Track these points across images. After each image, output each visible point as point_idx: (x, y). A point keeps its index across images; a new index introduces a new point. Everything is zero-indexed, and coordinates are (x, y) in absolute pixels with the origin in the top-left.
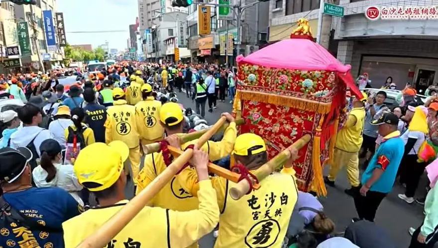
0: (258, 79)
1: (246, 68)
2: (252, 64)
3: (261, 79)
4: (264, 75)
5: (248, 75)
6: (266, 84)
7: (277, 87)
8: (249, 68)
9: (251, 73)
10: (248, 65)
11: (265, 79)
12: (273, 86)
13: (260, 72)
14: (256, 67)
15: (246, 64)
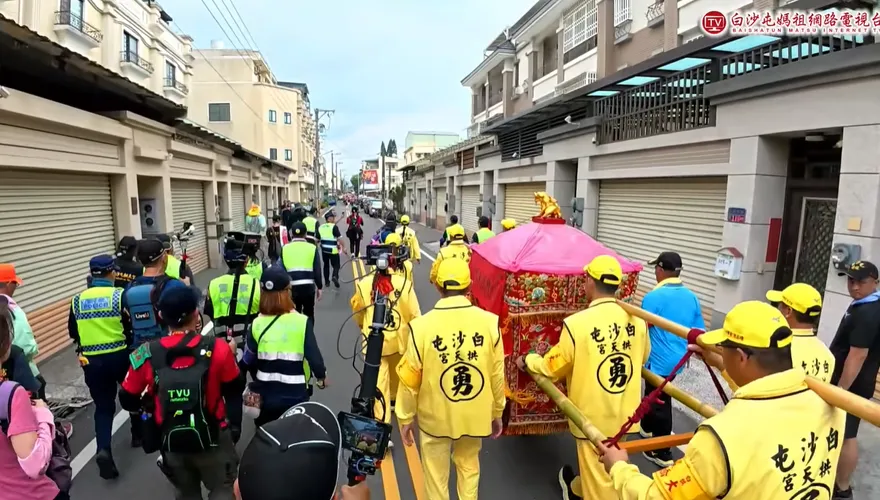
0: (549, 293)
1: (529, 279)
2: (538, 273)
3: (551, 292)
4: (556, 286)
5: (531, 290)
6: (559, 299)
7: (576, 300)
8: (533, 280)
9: (536, 286)
10: (530, 276)
11: (557, 292)
12: (570, 300)
13: (550, 284)
14: (543, 277)
15: (528, 274)
